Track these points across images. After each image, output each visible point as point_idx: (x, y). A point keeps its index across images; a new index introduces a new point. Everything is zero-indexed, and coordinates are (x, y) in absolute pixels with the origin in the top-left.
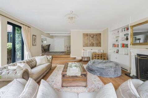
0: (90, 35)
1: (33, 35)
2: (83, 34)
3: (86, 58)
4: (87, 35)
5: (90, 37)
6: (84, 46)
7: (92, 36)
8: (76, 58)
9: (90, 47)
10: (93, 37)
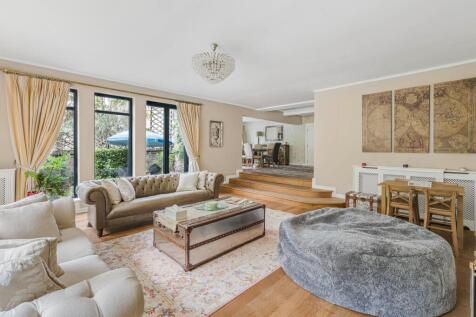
0: (401, 98)
1: (212, 122)
2: (364, 97)
3: (363, 200)
4: (384, 98)
5: (400, 107)
6: (365, 150)
7: (412, 99)
8: (331, 192)
9: (398, 154)
10: (417, 105)
